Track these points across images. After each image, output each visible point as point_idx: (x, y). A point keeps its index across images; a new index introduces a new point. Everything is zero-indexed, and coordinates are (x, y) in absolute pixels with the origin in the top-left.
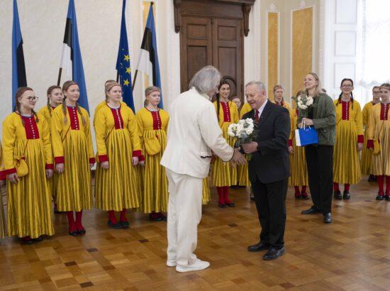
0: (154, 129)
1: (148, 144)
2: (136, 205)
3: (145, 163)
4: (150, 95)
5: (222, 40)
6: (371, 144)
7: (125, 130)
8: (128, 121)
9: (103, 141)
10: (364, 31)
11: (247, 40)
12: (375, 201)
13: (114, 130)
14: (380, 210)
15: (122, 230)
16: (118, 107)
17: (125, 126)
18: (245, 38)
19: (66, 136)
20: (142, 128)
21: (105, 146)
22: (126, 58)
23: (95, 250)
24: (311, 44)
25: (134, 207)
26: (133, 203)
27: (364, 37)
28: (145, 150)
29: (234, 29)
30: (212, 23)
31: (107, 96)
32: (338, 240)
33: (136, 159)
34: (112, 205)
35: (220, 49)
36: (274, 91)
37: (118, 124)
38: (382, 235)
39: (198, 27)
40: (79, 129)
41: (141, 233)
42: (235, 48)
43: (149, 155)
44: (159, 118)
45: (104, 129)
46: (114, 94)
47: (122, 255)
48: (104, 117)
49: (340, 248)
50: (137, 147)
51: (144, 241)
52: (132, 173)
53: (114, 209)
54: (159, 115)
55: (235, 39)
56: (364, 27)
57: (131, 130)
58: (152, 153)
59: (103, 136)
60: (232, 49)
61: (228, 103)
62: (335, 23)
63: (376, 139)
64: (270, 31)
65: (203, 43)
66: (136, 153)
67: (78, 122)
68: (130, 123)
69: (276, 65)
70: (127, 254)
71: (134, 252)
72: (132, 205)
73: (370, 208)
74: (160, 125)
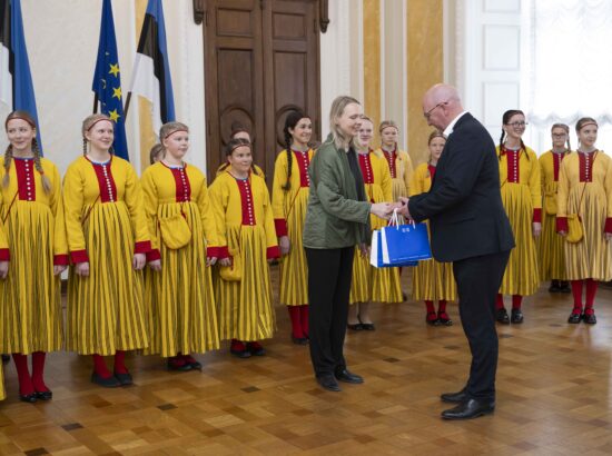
0: (178, 201)
1: (168, 229)
2: (142, 342)
3: (162, 263)
4: (171, 139)
5: (280, 38)
6: (562, 224)
7: (120, 204)
8: (126, 186)
9: (78, 225)
10: (534, 26)
11: (325, 39)
12: (566, 325)
13: (100, 204)
14: (579, 340)
15: (121, 390)
16: (106, 161)
17: (119, 197)
18: (322, 35)
19: (9, 212)
20: (155, 200)
21: (81, 234)
22: (114, 70)
23: (78, 426)
24: (441, 47)
25: (139, 347)
26: (137, 340)
27: (534, 36)
28: (162, 239)
29: (301, 18)
30: (262, 8)
31: (85, 140)
32: (516, 393)
33: (141, 257)
34: (95, 346)
35: (277, 54)
36: (381, 131)
37: (107, 192)
38: (588, 381)
39: (236, 13)
40: (34, 199)
41: (157, 394)
42: (305, 53)
43: (168, 249)
44: (187, 181)
45: (81, 202)
46: (99, 135)
47: (129, 433)
48: (79, 180)
49: (521, 405)
50: (144, 234)
51: (167, 408)
52: (134, 285)
53: (99, 352)
54: (185, 174)
55: (304, 37)
56: (534, 19)
57: (131, 204)
58: (174, 245)
59: (78, 216)
60: (298, 56)
61: (307, 154)
62: (484, 10)
63: (572, 215)
64: (366, 23)
65: (246, 44)
66: (142, 247)
67: (33, 186)
68: (129, 191)
69: (378, 85)
70: (141, 431)
71: (151, 426)
72: (135, 343)
73: (562, 337)
74: (189, 194)
